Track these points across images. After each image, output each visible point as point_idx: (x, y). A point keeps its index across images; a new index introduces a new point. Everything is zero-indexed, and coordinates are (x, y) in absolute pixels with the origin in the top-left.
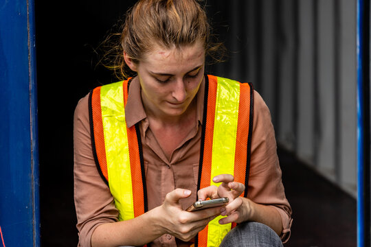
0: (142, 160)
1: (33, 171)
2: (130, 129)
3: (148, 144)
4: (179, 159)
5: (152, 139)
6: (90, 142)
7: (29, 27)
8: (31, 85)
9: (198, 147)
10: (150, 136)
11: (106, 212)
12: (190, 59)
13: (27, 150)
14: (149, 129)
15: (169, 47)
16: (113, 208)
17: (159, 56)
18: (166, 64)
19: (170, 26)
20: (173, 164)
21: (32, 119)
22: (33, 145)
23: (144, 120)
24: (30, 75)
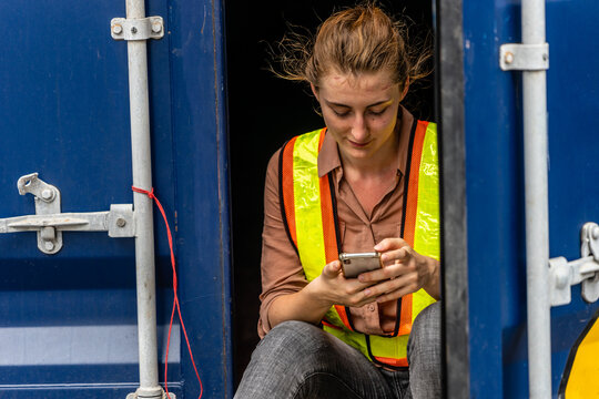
0: (337, 221)
1: (222, 236)
2: (323, 178)
3: (343, 198)
4: (380, 216)
5: (349, 192)
6: (278, 201)
7: (217, 67)
8: (219, 136)
9: (400, 204)
10: (346, 188)
11: (290, 283)
12: (369, 90)
13: (214, 211)
14: (344, 178)
15: (344, 71)
16: (301, 279)
17: (334, 81)
18: (341, 92)
19: (350, 50)
20: (374, 223)
21: (220, 176)
22: (222, 205)
23: (338, 168)
24: (218, 123)
